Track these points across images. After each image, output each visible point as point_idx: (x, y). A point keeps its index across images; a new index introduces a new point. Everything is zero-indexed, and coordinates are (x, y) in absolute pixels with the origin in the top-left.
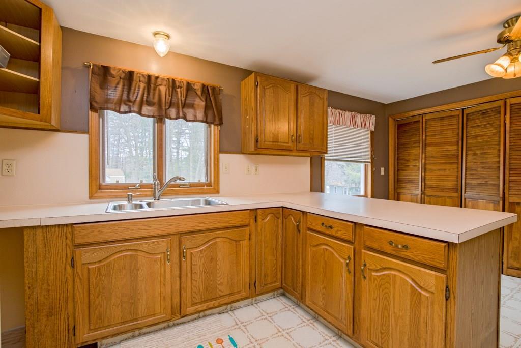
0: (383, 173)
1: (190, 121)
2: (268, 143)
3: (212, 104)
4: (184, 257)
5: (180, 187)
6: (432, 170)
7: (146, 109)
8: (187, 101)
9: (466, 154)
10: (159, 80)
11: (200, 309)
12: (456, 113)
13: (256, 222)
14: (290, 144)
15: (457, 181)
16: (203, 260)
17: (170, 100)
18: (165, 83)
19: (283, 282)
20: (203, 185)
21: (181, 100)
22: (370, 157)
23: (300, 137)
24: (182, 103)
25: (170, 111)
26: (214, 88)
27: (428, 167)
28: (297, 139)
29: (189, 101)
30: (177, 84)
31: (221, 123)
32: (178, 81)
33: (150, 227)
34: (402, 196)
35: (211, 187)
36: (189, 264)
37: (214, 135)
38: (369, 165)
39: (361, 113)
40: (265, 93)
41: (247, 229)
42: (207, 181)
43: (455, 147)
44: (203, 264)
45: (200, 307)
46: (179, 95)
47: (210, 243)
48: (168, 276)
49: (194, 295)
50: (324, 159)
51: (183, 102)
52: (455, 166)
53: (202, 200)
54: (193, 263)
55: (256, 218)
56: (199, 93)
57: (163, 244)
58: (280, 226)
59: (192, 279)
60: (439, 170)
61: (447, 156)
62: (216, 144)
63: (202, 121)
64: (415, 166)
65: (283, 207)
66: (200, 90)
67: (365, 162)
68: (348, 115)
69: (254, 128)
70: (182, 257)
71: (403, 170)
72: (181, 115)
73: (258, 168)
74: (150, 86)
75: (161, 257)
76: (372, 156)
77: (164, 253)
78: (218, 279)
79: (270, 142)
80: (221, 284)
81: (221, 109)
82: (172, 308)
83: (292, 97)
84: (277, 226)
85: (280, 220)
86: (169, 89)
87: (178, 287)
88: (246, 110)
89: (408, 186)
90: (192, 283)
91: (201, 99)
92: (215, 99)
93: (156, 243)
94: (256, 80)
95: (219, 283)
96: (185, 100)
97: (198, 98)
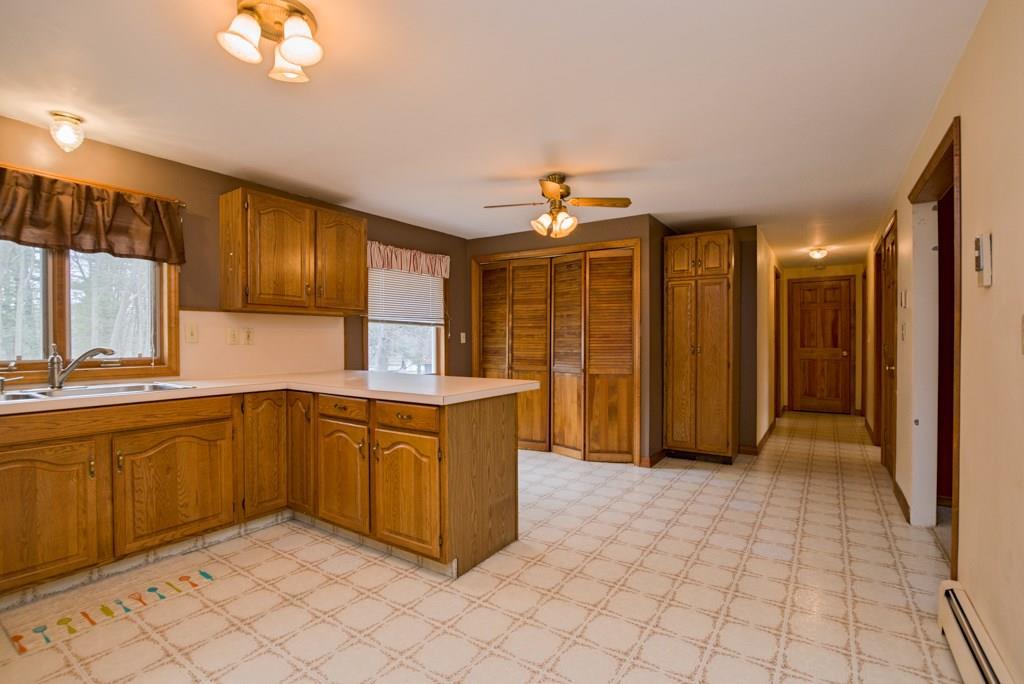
0: (463, 340)
1: (121, 256)
2: (267, 297)
3: (163, 228)
4: (120, 467)
5: (100, 366)
6: (520, 336)
7: (29, 233)
8: (114, 223)
9: (555, 316)
10: (58, 185)
11: (149, 545)
12: (544, 263)
13: (243, 412)
14: (305, 297)
15: (546, 350)
16: (152, 470)
17: (80, 220)
18: (70, 190)
19: (290, 497)
20: (147, 362)
21: (104, 221)
22: (442, 317)
23: (320, 287)
24: (105, 225)
25: (81, 238)
26: (167, 205)
27: (516, 332)
28: (316, 291)
29: (120, 222)
30: (96, 194)
31: (181, 260)
32: (97, 189)
33: (58, 424)
34: (488, 373)
35: (164, 364)
36: (128, 478)
37: (169, 280)
38: (442, 329)
39: (426, 252)
40: (260, 221)
41: (229, 424)
42: (155, 355)
43: (544, 306)
44: (154, 477)
45: (148, 542)
46: (100, 212)
47: (166, 445)
48: (91, 497)
49: (138, 523)
50: (368, 321)
51: (108, 224)
52: (544, 331)
53: (147, 386)
54: (136, 476)
55: (242, 407)
56: (140, 211)
57: (84, 450)
58: (284, 416)
59: (134, 500)
60: (528, 336)
61: (534, 318)
62: (173, 295)
63: (145, 258)
64: (502, 330)
65: (287, 390)
66: (140, 207)
67: (434, 325)
68: (407, 254)
69: (241, 272)
70: (116, 467)
71: (490, 336)
72: (104, 245)
73: (251, 335)
74: (41, 196)
75: (78, 470)
76: (445, 315)
77: (83, 463)
78: (181, 498)
79: (269, 294)
80: (186, 505)
81: (182, 239)
82: (99, 545)
83: (308, 228)
84: (278, 418)
85: (284, 409)
86: (79, 202)
87: (109, 514)
88: (229, 242)
89: (495, 358)
90: (134, 506)
91: (143, 221)
92: (170, 221)
93: (68, 449)
94: (245, 200)
95: (181, 504)
96: (112, 220)
97: (138, 220)
